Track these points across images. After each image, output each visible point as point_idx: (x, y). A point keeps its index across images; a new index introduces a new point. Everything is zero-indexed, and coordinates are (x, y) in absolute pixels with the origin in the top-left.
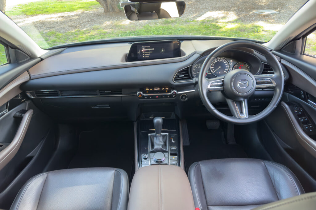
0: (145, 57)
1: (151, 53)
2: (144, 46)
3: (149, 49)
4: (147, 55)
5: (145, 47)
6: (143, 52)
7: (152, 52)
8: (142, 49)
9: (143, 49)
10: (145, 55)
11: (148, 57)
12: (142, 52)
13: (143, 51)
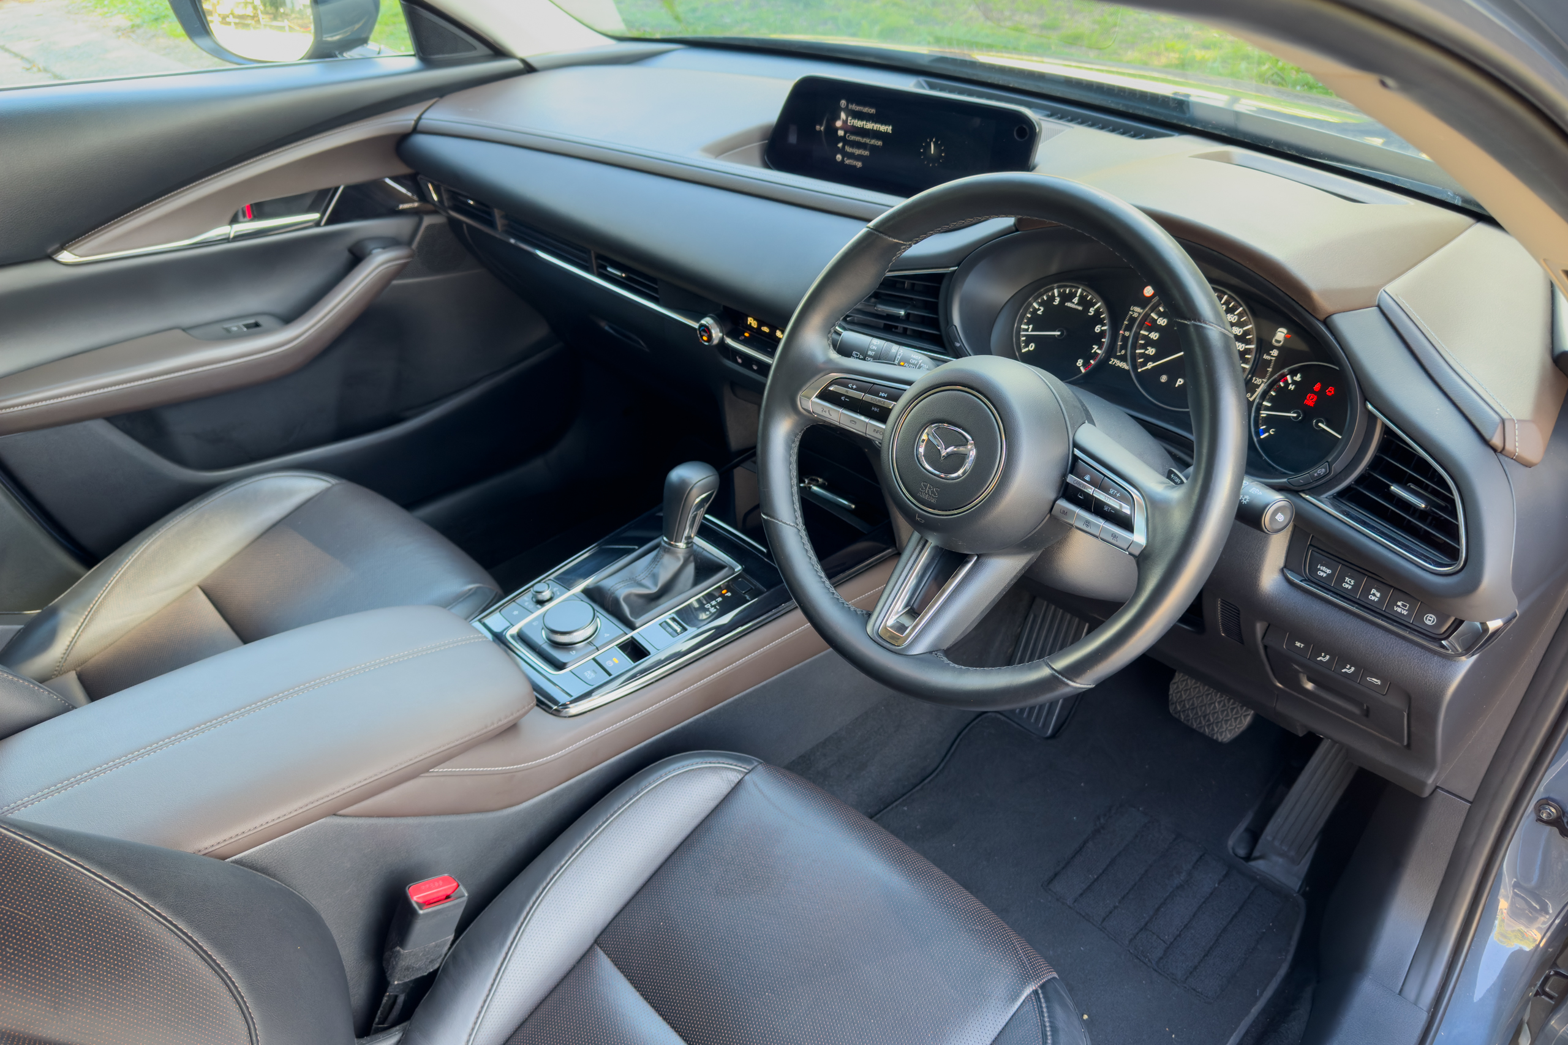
0: (847, 162)
1: (873, 148)
2: (849, 101)
3: (869, 126)
4: (857, 152)
5: (853, 107)
6: (841, 133)
7: (880, 143)
8: (839, 117)
9: (843, 115)
10: (848, 149)
11: (859, 164)
12: (837, 129)
13: (839, 124)
